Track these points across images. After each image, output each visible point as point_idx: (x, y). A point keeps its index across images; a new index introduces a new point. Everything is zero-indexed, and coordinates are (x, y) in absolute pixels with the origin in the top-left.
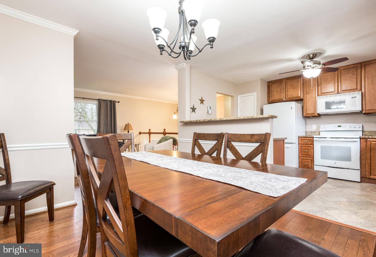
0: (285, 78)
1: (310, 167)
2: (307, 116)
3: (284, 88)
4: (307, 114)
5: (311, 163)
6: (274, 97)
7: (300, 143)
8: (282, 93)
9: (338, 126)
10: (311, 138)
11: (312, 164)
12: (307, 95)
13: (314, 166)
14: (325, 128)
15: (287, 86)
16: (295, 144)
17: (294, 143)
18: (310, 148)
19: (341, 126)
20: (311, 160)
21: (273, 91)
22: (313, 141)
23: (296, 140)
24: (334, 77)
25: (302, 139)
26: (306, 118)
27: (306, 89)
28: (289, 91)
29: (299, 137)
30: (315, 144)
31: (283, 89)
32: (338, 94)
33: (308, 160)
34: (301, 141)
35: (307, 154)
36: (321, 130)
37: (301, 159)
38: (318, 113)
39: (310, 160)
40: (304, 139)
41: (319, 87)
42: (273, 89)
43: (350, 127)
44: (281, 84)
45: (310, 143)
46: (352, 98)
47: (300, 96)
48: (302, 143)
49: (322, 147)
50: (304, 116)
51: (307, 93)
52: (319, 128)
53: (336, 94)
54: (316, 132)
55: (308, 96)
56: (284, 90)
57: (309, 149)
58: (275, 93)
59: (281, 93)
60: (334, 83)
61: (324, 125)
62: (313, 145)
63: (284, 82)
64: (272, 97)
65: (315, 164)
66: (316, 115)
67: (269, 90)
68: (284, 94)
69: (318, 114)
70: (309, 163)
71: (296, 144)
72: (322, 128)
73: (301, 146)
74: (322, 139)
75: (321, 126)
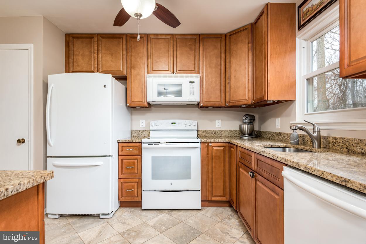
0: (98, 35)
1: (136, 195)
2: (133, 105)
3: (96, 52)
4: (133, 102)
5: (138, 188)
6: (78, 66)
7: (120, 154)
8: (92, 60)
9: (172, 123)
10: (138, 144)
11: (139, 190)
12: (133, 70)
13: (142, 192)
14: (157, 126)
15: (100, 48)
16: (110, 158)
17: (109, 156)
18: (136, 161)
19: (175, 123)
20: (137, 183)
21: (76, 53)
22: (140, 149)
23: (113, 150)
24: (169, 47)
25: (123, 147)
26: (132, 108)
27: (131, 60)
28: (103, 59)
29: (118, 143)
30: (144, 154)
31: (94, 53)
32: (173, 74)
33: (133, 184)
34: (122, 150)
35: (132, 172)
36: (151, 128)
37: (122, 183)
38: (148, 101)
39: (135, 182)
40: (128, 146)
41: (149, 60)
42: (75, 49)
43: (186, 125)
44: (91, 43)
45: (137, 152)
46: (190, 82)
47: (121, 69)
48: (124, 153)
49: (154, 159)
50: (128, 104)
51: (133, 67)
52: (148, 125)
53: (171, 74)
54: (145, 132)
55: (134, 72)
56: (96, 55)
57: (134, 163)
58: (80, 58)
59: (90, 59)
60: (169, 57)
61: (156, 122)
62: (141, 155)
63: (96, 39)
64: (73, 64)
65: (143, 190)
66: (146, 104)
67: (69, 50)
68: (96, 62)
69: (148, 103)
70: (134, 189)
71: (114, 156)
72: (152, 126)
73: (122, 160)
74: (154, 146)
75: (151, 122)
